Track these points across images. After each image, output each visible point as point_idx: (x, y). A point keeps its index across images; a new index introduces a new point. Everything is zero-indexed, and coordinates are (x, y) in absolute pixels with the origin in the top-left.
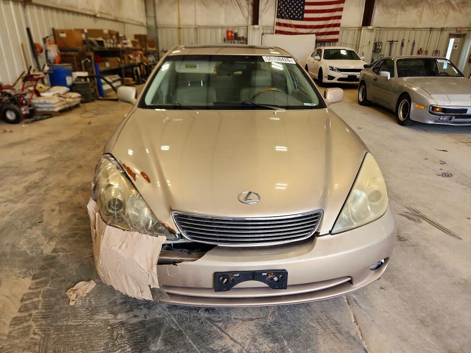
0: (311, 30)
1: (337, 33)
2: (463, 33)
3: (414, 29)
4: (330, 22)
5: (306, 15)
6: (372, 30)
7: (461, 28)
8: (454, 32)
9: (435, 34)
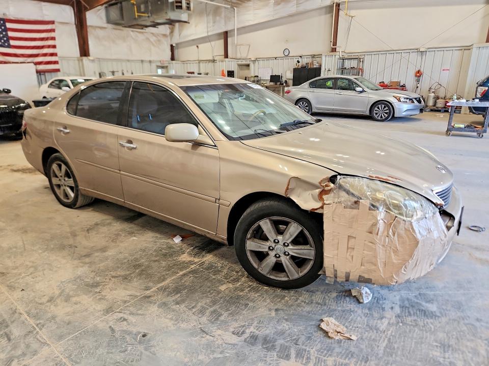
0: (25, 59)
1: (56, 63)
2: (165, 65)
3: (128, 61)
4: (45, 51)
5: (12, 43)
6: (93, 61)
7: (163, 61)
8: (159, 64)
9: (146, 65)
